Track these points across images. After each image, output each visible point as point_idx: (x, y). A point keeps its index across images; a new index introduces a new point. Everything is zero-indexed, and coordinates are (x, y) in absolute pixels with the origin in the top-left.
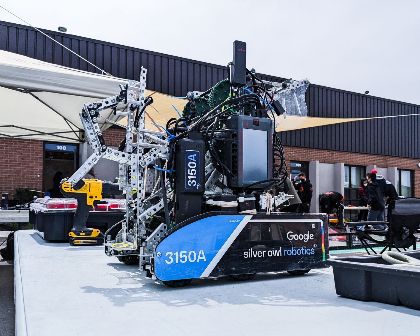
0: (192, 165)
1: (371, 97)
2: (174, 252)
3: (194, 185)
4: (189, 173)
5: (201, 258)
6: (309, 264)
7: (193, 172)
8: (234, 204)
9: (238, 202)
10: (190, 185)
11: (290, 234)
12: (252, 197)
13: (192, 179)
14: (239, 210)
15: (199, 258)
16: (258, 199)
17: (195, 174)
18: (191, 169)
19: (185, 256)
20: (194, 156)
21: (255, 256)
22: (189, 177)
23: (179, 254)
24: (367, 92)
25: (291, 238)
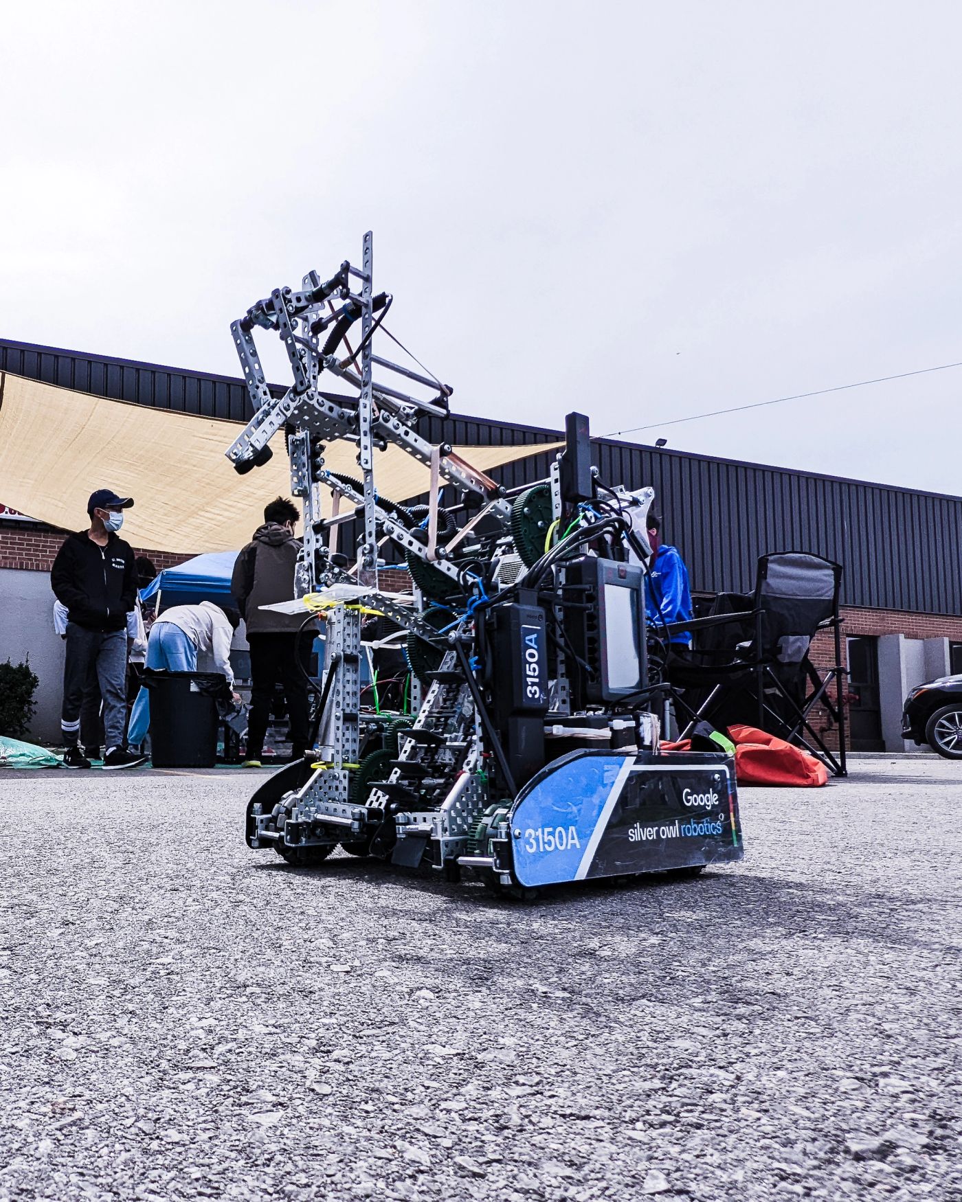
0: (532, 656)
1: (672, 454)
2: (536, 830)
3: (537, 696)
4: (528, 673)
5: (573, 842)
6: (717, 852)
7: (534, 670)
8: (606, 733)
9: (612, 729)
10: (530, 696)
11: (688, 794)
12: (630, 720)
13: (533, 684)
14: (611, 747)
15: (571, 842)
16: (639, 724)
17: (536, 674)
18: (530, 663)
19: (551, 838)
20: (534, 636)
21: (644, 839)
22: (529, 680)
23: (543, 833)
24: (662, 442)
25: (688, 801)
